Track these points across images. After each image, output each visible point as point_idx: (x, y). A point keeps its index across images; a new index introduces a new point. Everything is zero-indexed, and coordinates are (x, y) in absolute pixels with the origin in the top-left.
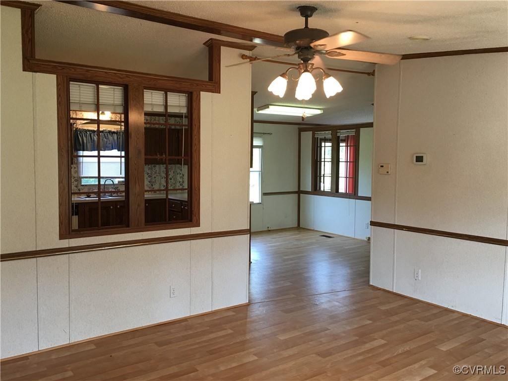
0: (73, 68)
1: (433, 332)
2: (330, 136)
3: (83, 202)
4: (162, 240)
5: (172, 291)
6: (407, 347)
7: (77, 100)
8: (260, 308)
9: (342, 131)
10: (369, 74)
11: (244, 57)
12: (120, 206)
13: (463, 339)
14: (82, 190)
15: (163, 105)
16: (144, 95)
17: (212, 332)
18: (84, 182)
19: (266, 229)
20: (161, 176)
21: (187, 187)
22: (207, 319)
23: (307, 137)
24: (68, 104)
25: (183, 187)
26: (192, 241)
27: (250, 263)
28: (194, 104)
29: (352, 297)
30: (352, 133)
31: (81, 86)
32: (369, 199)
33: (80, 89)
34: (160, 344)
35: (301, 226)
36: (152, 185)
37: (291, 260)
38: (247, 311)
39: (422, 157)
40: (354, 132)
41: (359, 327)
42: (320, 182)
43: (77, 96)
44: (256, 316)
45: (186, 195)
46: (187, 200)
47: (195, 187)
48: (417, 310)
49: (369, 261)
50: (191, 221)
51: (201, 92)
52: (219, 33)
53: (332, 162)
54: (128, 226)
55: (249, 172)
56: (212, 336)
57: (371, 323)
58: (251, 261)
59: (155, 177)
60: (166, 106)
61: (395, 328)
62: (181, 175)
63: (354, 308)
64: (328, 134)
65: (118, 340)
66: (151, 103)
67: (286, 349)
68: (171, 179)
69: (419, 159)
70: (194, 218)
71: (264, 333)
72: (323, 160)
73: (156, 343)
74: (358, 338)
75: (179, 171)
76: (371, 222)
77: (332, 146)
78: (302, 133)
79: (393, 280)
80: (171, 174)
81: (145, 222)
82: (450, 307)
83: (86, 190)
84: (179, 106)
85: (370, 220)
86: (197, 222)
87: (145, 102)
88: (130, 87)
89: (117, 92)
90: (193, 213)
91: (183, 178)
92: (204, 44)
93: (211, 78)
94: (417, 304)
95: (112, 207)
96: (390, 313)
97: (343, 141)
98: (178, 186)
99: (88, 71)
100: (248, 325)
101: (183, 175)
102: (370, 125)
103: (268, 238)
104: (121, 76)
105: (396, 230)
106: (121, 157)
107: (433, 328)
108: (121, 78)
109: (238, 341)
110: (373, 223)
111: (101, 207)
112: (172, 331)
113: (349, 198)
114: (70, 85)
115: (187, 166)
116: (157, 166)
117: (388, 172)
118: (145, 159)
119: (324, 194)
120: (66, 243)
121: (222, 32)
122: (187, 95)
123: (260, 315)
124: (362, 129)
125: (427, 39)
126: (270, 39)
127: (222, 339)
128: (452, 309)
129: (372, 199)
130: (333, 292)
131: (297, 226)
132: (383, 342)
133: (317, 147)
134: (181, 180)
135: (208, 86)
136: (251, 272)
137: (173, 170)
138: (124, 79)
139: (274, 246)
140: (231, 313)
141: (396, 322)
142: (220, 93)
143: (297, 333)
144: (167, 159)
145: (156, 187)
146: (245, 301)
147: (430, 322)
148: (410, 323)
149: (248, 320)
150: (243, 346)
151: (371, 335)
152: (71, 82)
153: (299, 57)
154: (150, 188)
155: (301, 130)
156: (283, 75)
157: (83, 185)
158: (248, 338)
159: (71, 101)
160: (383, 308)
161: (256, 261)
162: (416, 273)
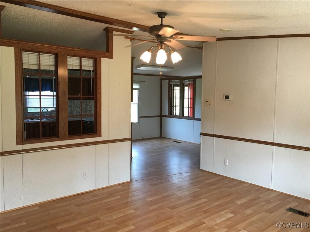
0: (24, 43)
1: (233, 194)
2: (179, 83)
3: (29, 123)
4: (79, 145)
5: (85, 175)
6: (218, 203)
7: (26, 62)
8: (137, 184)
9: (186, 80)
10: (199, 48)
11: (127, 38)
12: (52, 125)
13: (249, 198)
14: (28, 115)
15: (79, 65)
16: (68, 59)
17: (109, 198)
18: (29, 110)
19: (142, 138)
20: (78, 107)
21: (93, 114)
22: (106, 191)
23: (166, 83)
24: (22, 65)
25: (91, 113)
26: (97, 145)
27: (131, 158)
28: (98, 65)
29: (190, 176)
30: (191, 81)
31: (29, 54)
32: (200, 120)
33: (28, 56)
34: (78, 205)
35: (162, 136)
36: (72, 112)
37: (156, 156)
38: (129, 185)
39: (229, 96)
40: (193, 81)
41: (194, 192)
42: (173, 110)
43: (27, 60)
44: (134, 188)
45: (93, 118)
46: (93, 121)
47: (98, 113)
48: (226, 182)
49: (200, 156)
50: (96, 133)
51: (102, 58)
52: (112, 24)
53: (180, 98)
54: (58, 137)
55: (130, 104)
56: (109, 200)
57: (200, 190)
58: (132, 157)
59: (74, 108)
60: (81, 66)
61: (213, 192)
62: (90, 106)
63: (191, 182)
64: (178, 82)
65: (53, 204)
66: (71, 64)
67: (151, 206)
68: (83, 108)
69: (227, 97)
70: (98, 132)
71: (139, 197)
72: (175, 97)
73: (75, 205)
74: (192, 198)
75: (88, 104)
76: (201, 133)
77: (180, 89)
78: (162, 81)
79: (213, 166)
80: (84, 105)
81: (69, 134)
82: (244, 181)
83: (30, 116)
84: (89, 66)
85: (200, 132)
86: (100, 134)
87: (68, 64)
88: (59, 55)
89: (52, 58)
90: (97, 128)
91: (91, 108)
92: (103, 30)
93: (107, 50)
94: (226, 179)
95: (47, 126)
96: (210, 184)
97: (187, 86)
98: (88, 113)
99: (33, 45)
100: (130, 193)
101: (91, 106)
102: (200, 77)
103: (143, 143)
104: (54, 48)
105: (214, 138)
106: (54, 96)
107: (234, 192)
108: (53, 49)
109: (124, 202)
110: (202, 134)
111: (42, 126)
112: (85, 198)
113: (190, 119)
114: (23, 53)
115: (93, 101)
116: (75, 101)
117: (210, 105)
118: (68, 97)
119: (176, 117)
120: (20, 147)
121: (114, 23)
122: (93, 60)
123: (137, 188)
124: (197, 79)
125: (230, 31)
126: (142, 28)
127: (114, 202)
128: (245, 181)
129: (202, 120)
130: (180, 174)
131: (160, 136)
132: (206, 200)
133: (172, 89)
134: (90, 109)
135: (106, 55)
136: (132, 163)
137: (85, 103)
138: (55, 50)
139: (146, 148)
140: (120, 187)
141: (214, 189)
142: (113, 59)
143: (158, 197)
144: (82, 97)
145: (75, 113)
146: (128, 180)
147: (232, 189)
148: (221, 189)
149: (130, 190)
150: (127, 205)
151: (200, 197)
152: (23, 52)
153: (157, 40)
154: (71, 114)
155: (162, 80)
156: (148, 50)
157: (29, 113)
158: (130, 200)
159: (23, 63)
160: (207, 182)
161: (135, 157)
162: (225, 162)
